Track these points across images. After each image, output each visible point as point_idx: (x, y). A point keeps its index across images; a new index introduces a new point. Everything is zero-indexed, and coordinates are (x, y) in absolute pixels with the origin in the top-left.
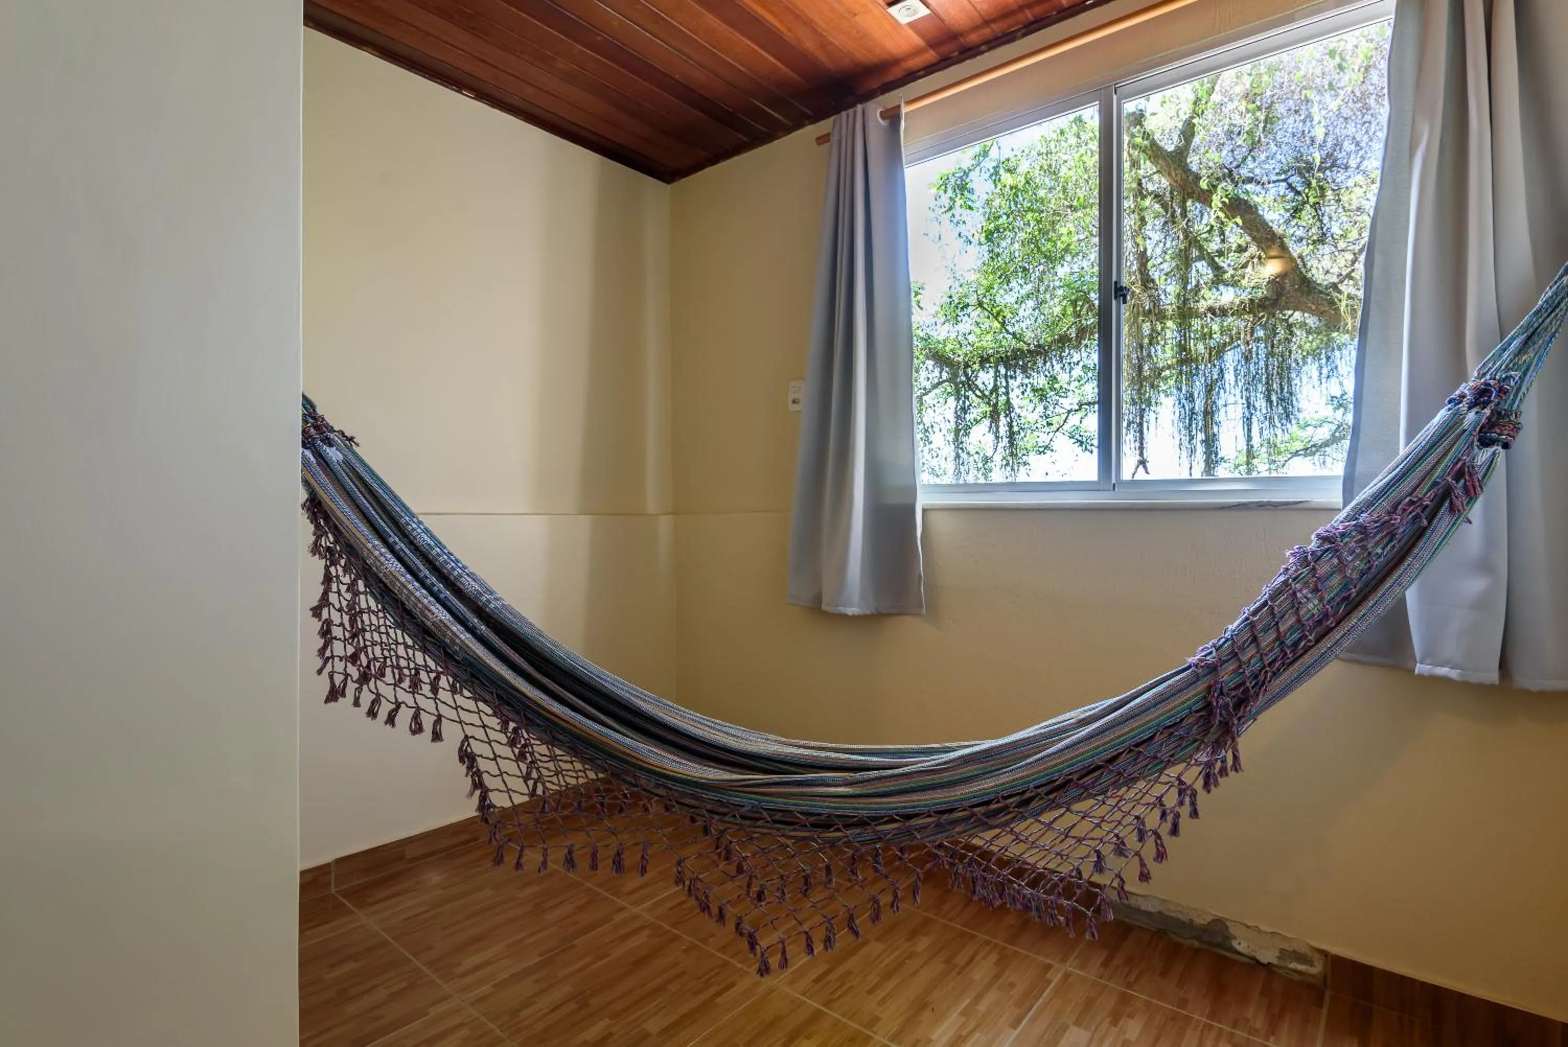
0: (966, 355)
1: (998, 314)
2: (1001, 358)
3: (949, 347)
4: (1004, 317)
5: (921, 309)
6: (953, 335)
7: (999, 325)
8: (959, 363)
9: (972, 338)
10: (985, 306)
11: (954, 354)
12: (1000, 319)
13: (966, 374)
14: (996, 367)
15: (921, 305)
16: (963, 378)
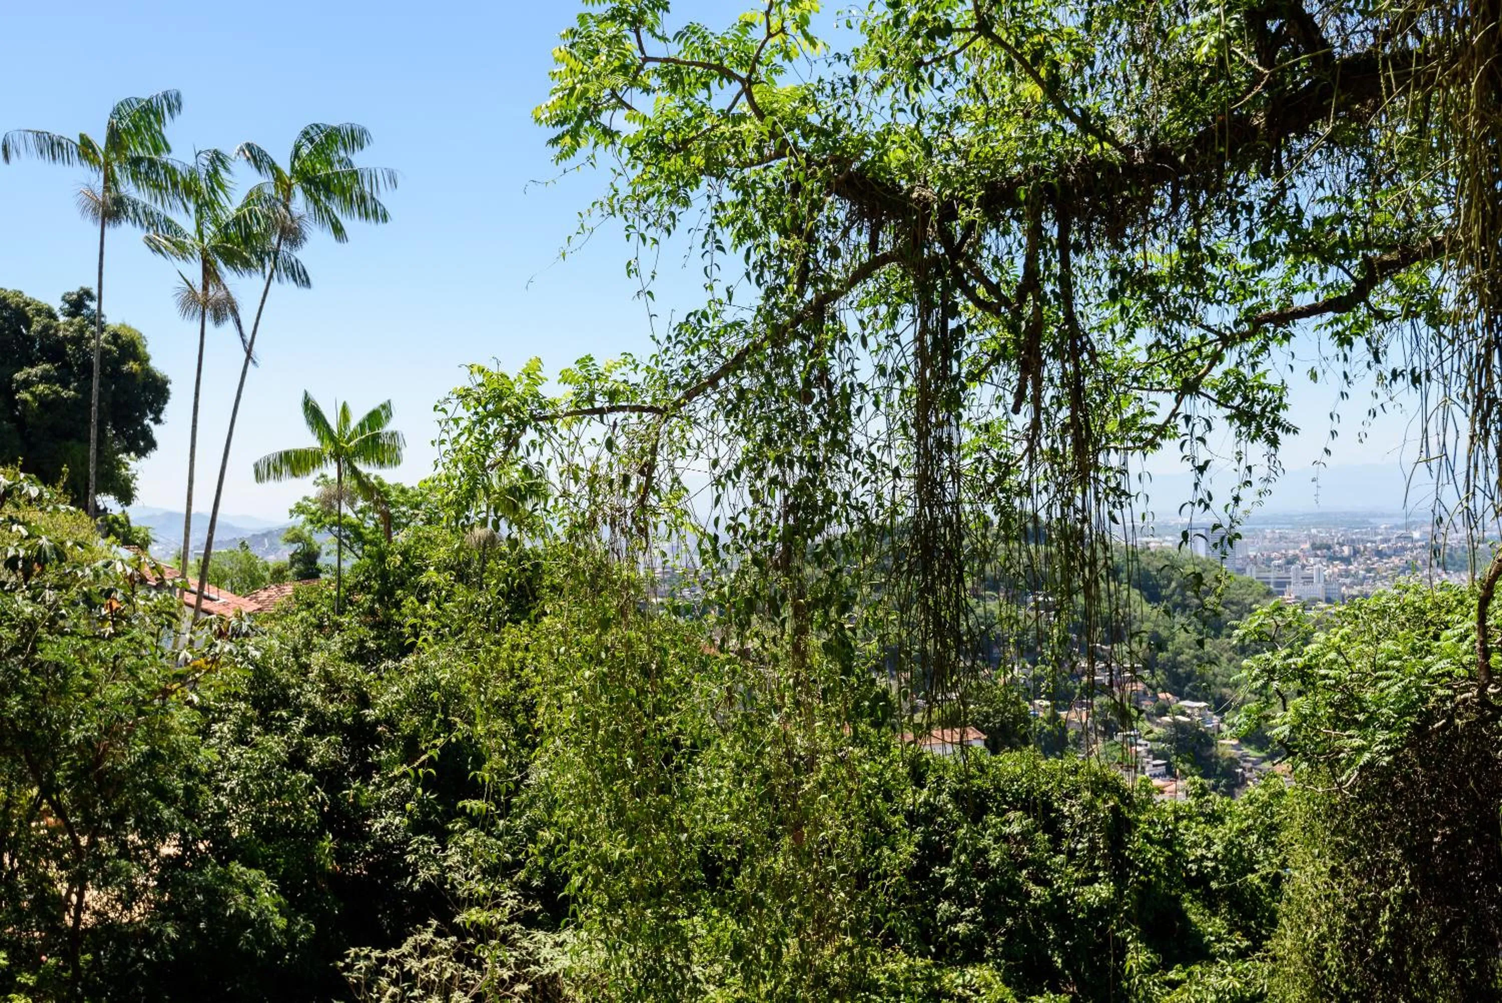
0: (946, 180)
1: (1038, 56)
2: (1048, 187)
3: (895, 156)
4: (1056, 65)
5: (812, 42)
6: (906, 120)
7: (1039, 93)
8: (926, 204)
9: (962, 133)
10: (997, 30)
11: (912, 178)
12: (1043, 73)
13: (946, 238)
14: (1036, 217)
15: (810, 30)
16: (939, 248)
